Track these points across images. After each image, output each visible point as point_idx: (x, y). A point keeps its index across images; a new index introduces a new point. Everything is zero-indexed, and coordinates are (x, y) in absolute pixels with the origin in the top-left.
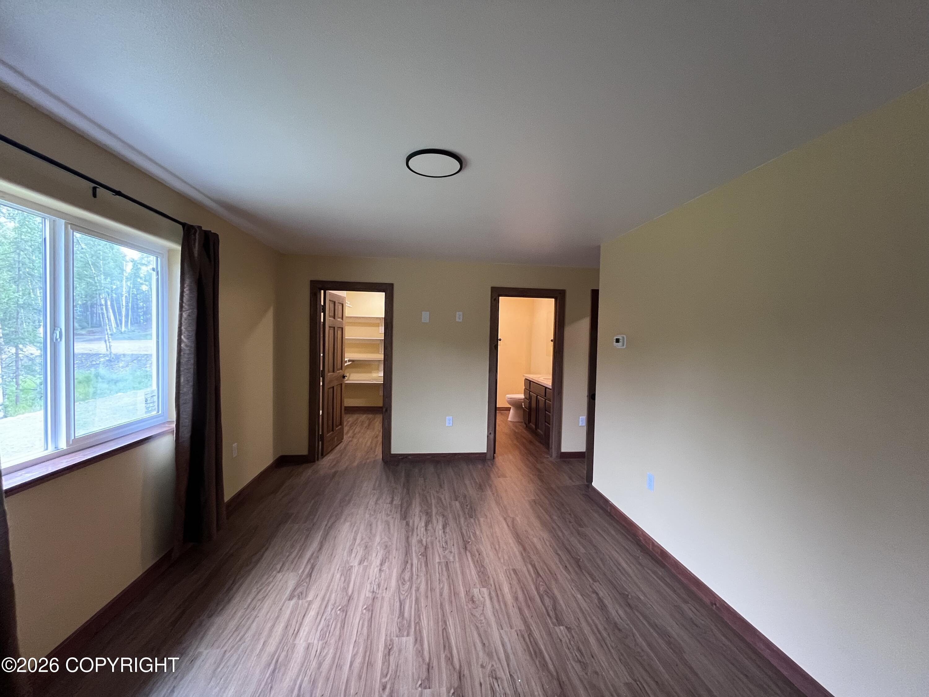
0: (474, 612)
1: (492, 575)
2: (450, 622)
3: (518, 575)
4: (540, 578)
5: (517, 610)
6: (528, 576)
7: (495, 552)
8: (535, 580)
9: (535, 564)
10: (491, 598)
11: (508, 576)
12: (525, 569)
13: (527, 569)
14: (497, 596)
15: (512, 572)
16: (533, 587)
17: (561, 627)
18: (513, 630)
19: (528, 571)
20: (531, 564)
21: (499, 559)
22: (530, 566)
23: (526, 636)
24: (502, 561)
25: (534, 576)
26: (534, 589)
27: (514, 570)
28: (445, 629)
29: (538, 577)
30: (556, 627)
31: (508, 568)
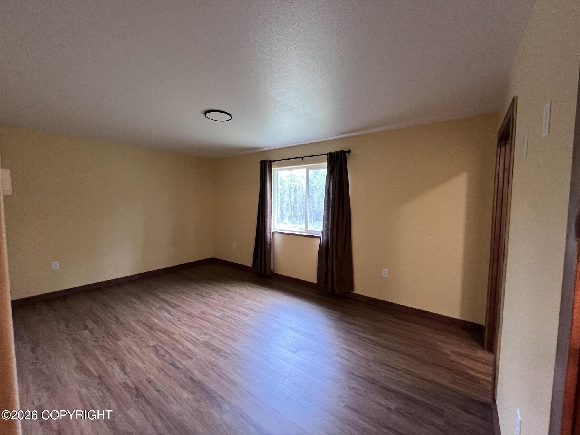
0: (201, 331)
1: (204, 348)
2: (208, 324)
3: (187, 357)
4: (171, 363)
5: (180, 341)
6: (180, 360)
7: (212, 363)
8: (174, 360)
9: (178, 371)
10: (196, 339)
11: (194, 353)
12: (184, 363)
13: (182, 363)
14: (194, 341)
15: (191, 356)
16: (174, 355)
17: (152, 345)
18: (178, 333)
19: (180, 363)
20: (181, 369)
21: (206, 360)
22: (181, 367)
23: (170, 334)
24: (203, 360)
25: (176, 362)
26: (173, 354)
27: (191, 358)
28: (208, 322)
29: (172, 363)
30: (155, 343)
31: (196, 358)
